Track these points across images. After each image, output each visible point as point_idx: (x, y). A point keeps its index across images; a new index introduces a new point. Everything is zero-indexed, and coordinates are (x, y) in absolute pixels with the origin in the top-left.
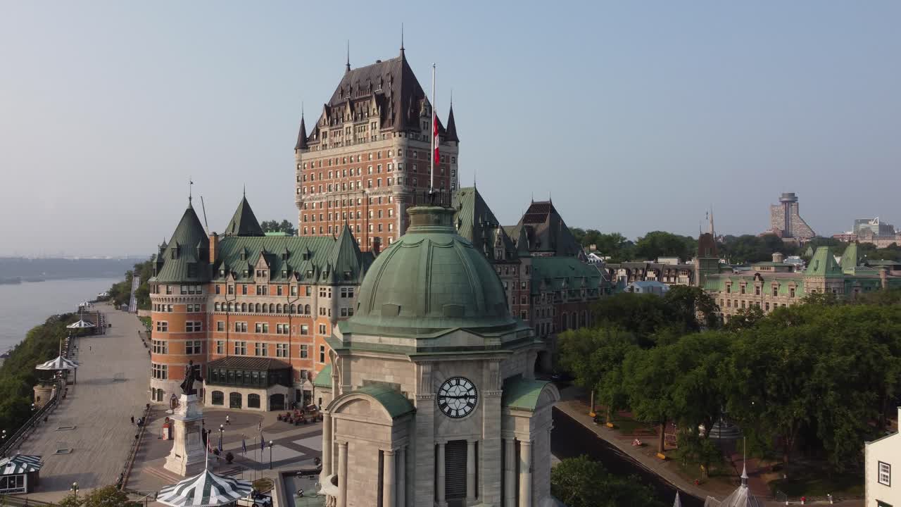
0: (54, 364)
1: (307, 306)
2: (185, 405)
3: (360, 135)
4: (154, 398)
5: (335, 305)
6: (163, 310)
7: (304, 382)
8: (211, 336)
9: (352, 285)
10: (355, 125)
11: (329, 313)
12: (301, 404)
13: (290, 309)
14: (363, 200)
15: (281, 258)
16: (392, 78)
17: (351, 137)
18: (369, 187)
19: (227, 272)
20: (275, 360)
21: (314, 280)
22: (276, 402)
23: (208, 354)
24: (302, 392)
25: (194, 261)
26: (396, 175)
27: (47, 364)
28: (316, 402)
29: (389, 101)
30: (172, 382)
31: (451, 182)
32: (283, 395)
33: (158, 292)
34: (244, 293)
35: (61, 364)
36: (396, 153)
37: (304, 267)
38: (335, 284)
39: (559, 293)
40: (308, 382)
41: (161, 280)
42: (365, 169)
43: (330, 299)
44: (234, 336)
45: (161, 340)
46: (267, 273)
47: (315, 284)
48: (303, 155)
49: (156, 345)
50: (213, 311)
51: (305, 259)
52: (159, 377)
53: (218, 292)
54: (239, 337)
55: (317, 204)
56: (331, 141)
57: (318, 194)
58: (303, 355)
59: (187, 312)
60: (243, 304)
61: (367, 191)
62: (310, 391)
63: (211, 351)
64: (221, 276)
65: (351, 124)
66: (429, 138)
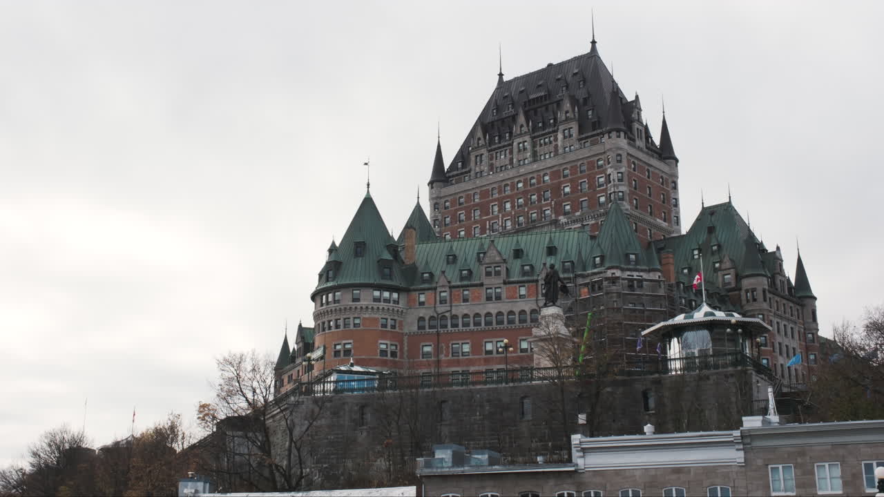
8: (412, 367)
10: (533, 138)
15: (512, 255)
17: (528, 154)
18: (565, 214)
26: (614, 189)
34: (465, 300)
36: (613, 160)
41: (343, 283)
42: (556, 190)
44: (450, 364)
46: (502, 269)
50: (415, 330)
53: (422, 304)
54: (458, 363)
56: (490, 165)
59: (380, 328)
60: (465, 316)
61: (562, 219)
65: (527, 138)
66: (645, 151)
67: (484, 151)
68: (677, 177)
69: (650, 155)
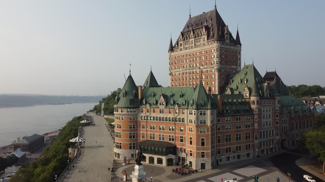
0: (76, 140)
1: (183, 119)
2: (138, 170)
3: (197, 44)
4: (116, 157)
5: (197, 118)
6: (120, 119)
7: (182, 153)
8: (140, 131)
9: (205, 109)
10: (195, 40)
11: (195, 122)
12: (181, 163)
13: (175, 120)
14: (199, 71)
15: (170, 97)
16: (211, 19)
17: (193, 45)
18: (202, 66)
19: (146, 103)
20: (168, 142)
21: (186, 107)
22: (170, 162)
23: (138, 138)
24: (181, 158)
25: (133, 98)
26: (215, 60)
27: (74, 139)
28: (188, 163)
29: (210, 28)
30: (123, 150)
31: (238, 63)
32: (172, 159)
33: (117, 111)
34: (154, 112)
35: (79, 140)
36: (216, 51)
37: (181, 101)
38: (197, 109)
39: (290, 112)
40: (184, 153)
41: (119, 106)
42: (200, 58)
43: (195, 116)
44: (150, 131)
45: (119, 132)
46: (164, 103)
47: (187, 109)
48: (171, 53)
49: (117, 134)
50: (140, 120)
51: (181, 97)
52: (118, 148)
53: (142, 112)
54: (152, 131)
55: (178, 74)
56: (184, 47)
57: (178, 70)
58: (182, 141)
59: (129, 120)
60: (154, 117)
61: (201, 67)
62: (185, 158)
63: (140, 137)
64: (144, 104)
65: (193, 40)
66: (229, 44)
67: (182, 42)
68: (241, 50)
69: (230, 45)
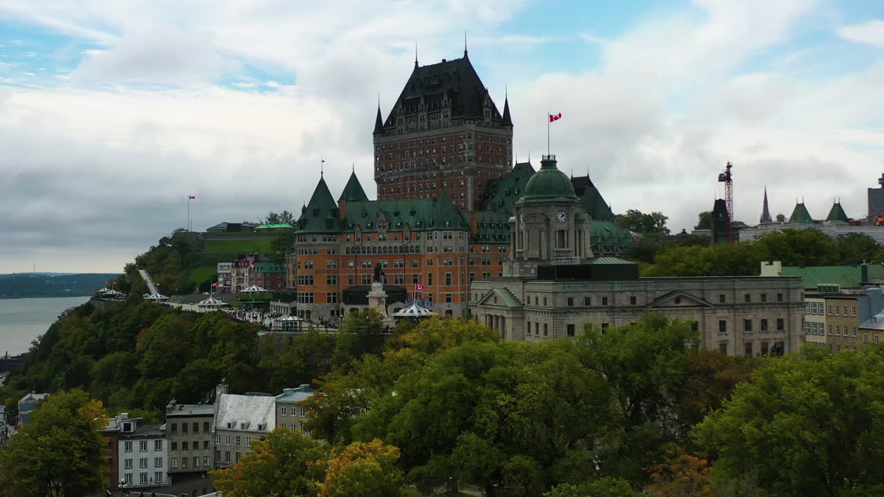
1: (417, 247)
3: (433, 122)
5: (440, 243)
6: (306, 253)
8: (343, 272)
9: (451, 230)
10: (428, 114)
11: (436, 250)
13: (404, 249)
14: (437, 175)
15: (394, 214)
16: (459, 76)
17: (426, 124)
18: (443, 164)
19: (354, 225)
20: (393, 286)
21: (422, 228)
23: (341, 285)
25: (331, 218)
26: (467, 154)
29: (457, 95)
30: (317, 304)
31: (508, 160)
33: (301, 241)
34: (369, 240)
36: (467, 137)
37: (412, 220)
38: (440, 229)
41: (307, 231)
42: (439, 149)
44: (362, 271)
45: (304, 275)
46: (386, 224)
47: (423, 231)
48: (381, 138)
50: (345, 254)
51: (411, 215)
52: (307, 302)
53: (348, 240)
54: (365, 271)
55: (394, 179)
56: (407, 126)
57: (395, 171)
58: (415, 281)
59: (327, 254)
60: (368, 248)
61: (441, 167)
63: (344, 283)
65: (425, 113)
66: (491, 124)
67: (403, 117)
68: (512, 136)
69: (493, 127)
